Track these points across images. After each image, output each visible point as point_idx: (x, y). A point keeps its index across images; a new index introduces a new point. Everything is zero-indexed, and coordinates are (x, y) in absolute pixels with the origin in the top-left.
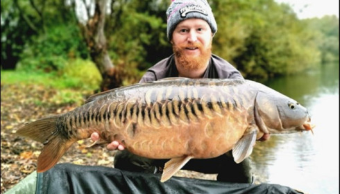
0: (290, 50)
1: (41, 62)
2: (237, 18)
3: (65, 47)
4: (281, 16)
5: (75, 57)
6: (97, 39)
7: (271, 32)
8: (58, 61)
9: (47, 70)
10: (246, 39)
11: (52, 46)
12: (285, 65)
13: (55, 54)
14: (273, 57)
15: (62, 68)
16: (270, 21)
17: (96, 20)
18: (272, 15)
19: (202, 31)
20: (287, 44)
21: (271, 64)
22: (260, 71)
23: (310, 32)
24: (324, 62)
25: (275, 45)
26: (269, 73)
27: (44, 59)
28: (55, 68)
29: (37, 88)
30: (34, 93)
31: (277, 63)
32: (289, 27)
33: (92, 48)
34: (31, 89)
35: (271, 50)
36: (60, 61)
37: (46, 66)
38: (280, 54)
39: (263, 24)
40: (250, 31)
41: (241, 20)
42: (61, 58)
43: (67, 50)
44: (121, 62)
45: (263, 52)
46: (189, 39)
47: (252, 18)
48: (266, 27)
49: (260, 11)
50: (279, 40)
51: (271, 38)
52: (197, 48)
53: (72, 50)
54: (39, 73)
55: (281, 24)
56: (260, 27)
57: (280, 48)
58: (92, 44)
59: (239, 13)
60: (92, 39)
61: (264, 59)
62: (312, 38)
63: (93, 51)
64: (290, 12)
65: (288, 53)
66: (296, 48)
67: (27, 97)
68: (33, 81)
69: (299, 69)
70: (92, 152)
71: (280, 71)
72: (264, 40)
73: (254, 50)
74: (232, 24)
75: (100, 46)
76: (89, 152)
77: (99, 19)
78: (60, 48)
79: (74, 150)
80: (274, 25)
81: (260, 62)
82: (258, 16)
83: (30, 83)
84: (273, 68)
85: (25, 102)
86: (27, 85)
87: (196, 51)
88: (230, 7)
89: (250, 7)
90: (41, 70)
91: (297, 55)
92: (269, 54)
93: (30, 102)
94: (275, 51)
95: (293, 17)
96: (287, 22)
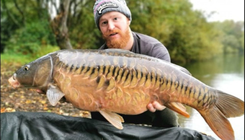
0: (201, 44)
1: (21, 47)
2: (164, 19)
3: (39, 36)
4: (195, 20)
5: (46, 44)
6: (61, 29)
7: (188, 30)
8: (33, 46)
9: (25, 53)
10: (171, 35)
11: (29, 35)
12: (198, 54)
13: (31, 41)
14: (190, 48)
15: (36, 51)
16: (187, 22)
17: (61, 16)
18: (188, 18)
20: (199, 39)
21: (188, 53)
22: (180, 58)
23: (215, 31)
24: (226, 53)
25: (191, 40)
26: (187, 59)
27: (23, 45)
28: (31, 51)
29: (15, 64)
30: (13, 68)
31: (192, 52)
32: (201, 27)
33: (58, 36)
34: (11, 65)
35: (188, 43)
36: (35, 46)
37: (24, 50)
38: (195, 46)
39: (182, 24)
40: (173, 30)
41: (167, 21)
42: (36, 44)
43: (40, 39)
45: (182, 44)
46: (109, 28)
47: (175, 20)
48: (185, 26)
49: (181, 15)
50: (194, 36)
51: (188, 34)
53: (44, 39)
54: (19, 55)
55: (195, 25)
56: (180, 27)
57: (194, 42)
58: (57, 33)
59: (166, 16)
60: (58, 29)
61: (183, 50)
62: (217, 35)
63: (58, 38)
64: (201, 17)
65: (200, 45)
66: (206, 42)
67: (7, 70)
68: (13, 60)
69: (208, 57)
70: (51, 110)
71: (195, 58)
72: (183, 36)
73: (176, 42)
74: (161, 24)
75: (63, 35)
76: (49, 109)
77: (63, 15)
78: (35, 37)
79: (38, 108)
80: (190, 25)
81: (181, 51)
82: (179, 18)
83: (11, 61)
84: (190, 56)
85: (5, 74)
86: (9, 62)
88: (159, 12)
89: (173, 12)
90: (20, 53)
91: (206, 47)
92: (187, 45)
93: (9, 74)
94: (191, 43)
95: (204, 20)
96: (199, 24)
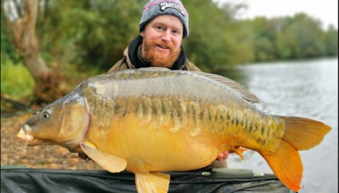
19: (176, 34)
44: (55, 64)
46: (163, 38)
52: (168, 48)
87: (167, 50)
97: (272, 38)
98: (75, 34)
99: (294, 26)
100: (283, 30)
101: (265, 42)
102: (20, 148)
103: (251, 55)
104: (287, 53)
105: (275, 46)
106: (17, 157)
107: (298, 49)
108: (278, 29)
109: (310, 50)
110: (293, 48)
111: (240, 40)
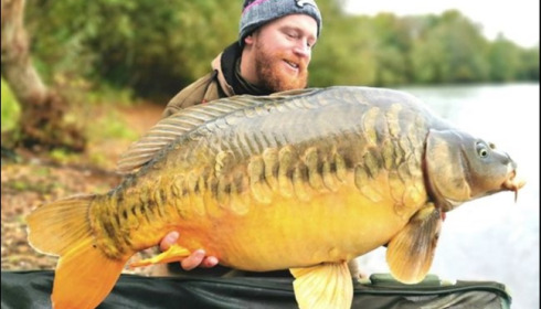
46: (298, 50)
97: (405, 48)
98: (82, 26)
99: (441, 30)
100: (423, 35)
101: (392, 54)
102: (11, 225)
103: (372, 76)
104: (427, 73)
105: (408, 62)
106: (9, 242)
107: (445, 69)
108: (414, 34)
109: (465, 71)
110: (437, 67)
111: (356, 48)
